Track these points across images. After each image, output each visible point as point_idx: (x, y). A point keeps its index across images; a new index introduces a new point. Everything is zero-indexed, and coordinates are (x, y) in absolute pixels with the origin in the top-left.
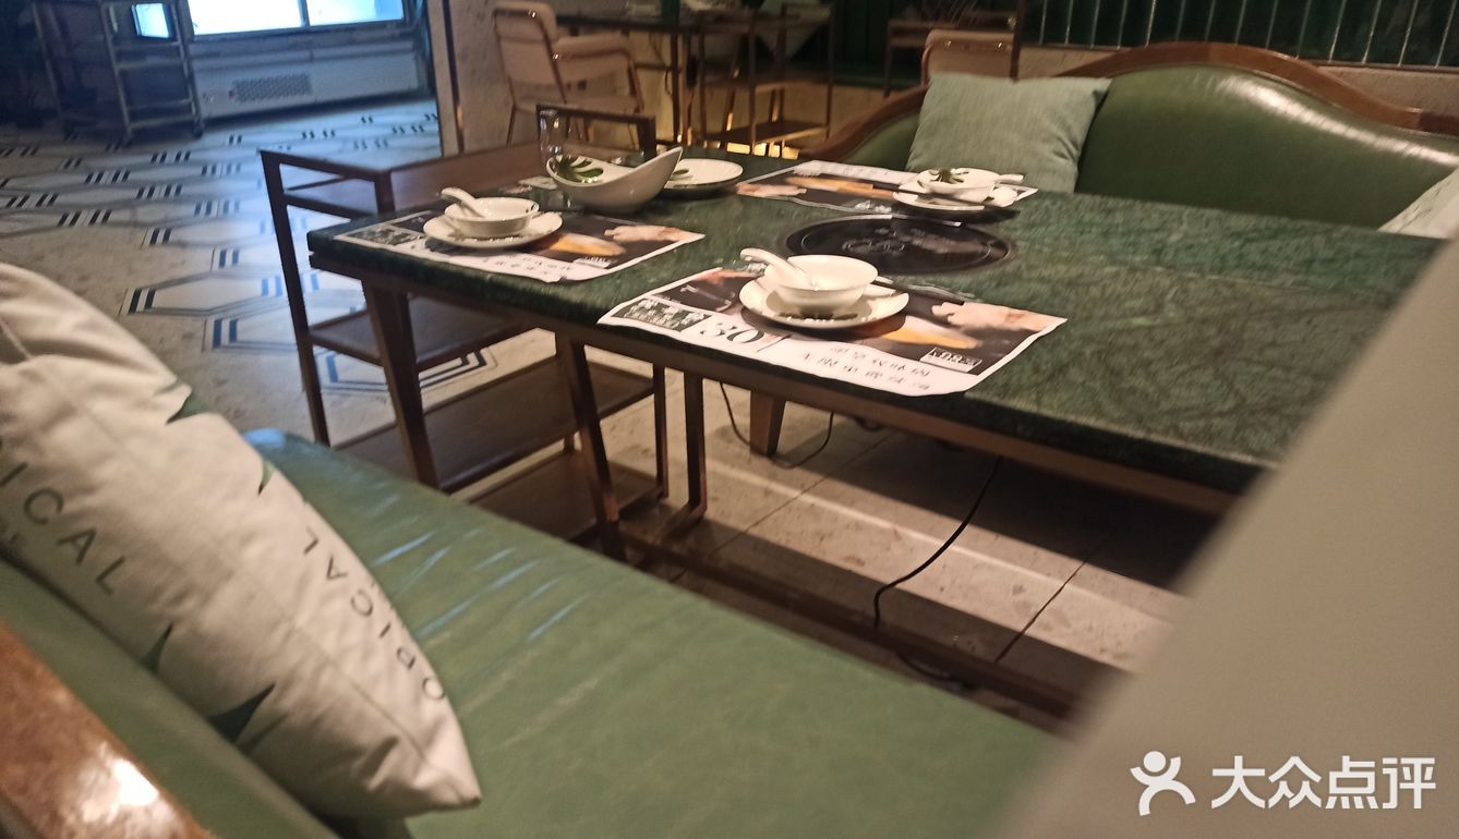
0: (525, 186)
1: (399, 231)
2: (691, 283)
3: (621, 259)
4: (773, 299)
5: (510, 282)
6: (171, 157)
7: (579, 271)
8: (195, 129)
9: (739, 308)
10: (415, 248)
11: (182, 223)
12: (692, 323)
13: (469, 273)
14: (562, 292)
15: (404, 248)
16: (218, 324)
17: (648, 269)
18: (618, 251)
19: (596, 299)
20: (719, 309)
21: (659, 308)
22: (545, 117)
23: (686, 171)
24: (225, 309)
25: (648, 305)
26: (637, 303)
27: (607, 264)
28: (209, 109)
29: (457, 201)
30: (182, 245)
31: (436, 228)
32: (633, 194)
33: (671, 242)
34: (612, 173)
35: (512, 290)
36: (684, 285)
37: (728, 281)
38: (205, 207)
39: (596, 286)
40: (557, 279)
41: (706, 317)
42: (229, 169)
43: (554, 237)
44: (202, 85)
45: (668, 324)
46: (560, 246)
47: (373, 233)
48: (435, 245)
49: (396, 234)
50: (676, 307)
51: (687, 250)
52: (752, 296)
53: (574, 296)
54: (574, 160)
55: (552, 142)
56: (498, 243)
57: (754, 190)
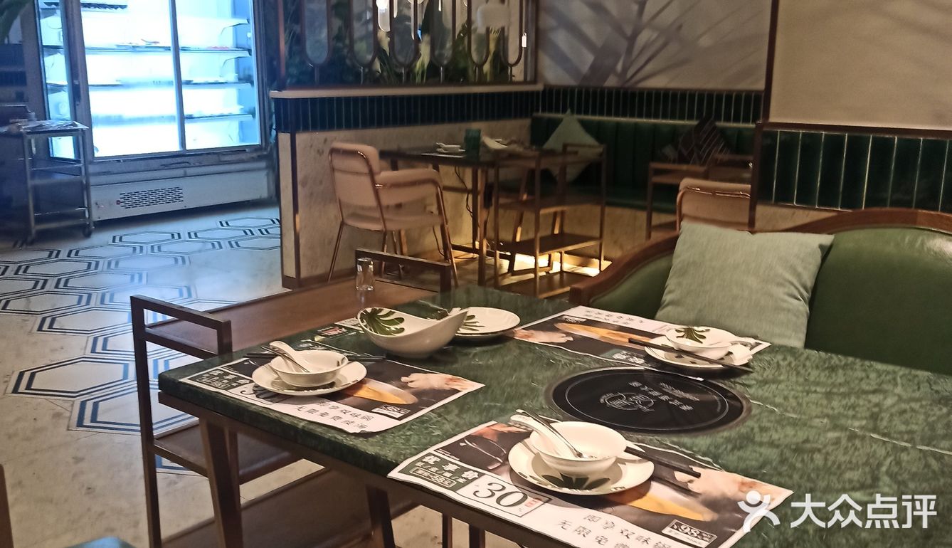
0: (341, 327)
2: (470, 438)
3: (413, 408)
4: (537, 461)
5: (319, 430)
6: (63, 255)
7: (377, 422)
8: (85, 230)
9: (506, 468)
10: (243, 394)
11: (66, 311)
12: (469, 481)
13: (286, 420)
14: (361, 444)
15: (235, 393)
16: (83, 404)
17: (435, 420)
18: (410, 399)
19: (389, 454)
20: (490, 468)
21: (441, 464)
22: (361, 263)
23: (473, 317)
24: (88, 391)
25: (431, 460)
26: (420, 460)
27: (399, 415)
28: (97, 215)
29: (284, 355)
30: (63, 331)
31: (263, 377)
32: (428, 343)
33: (457, 391)
34: (413, 325)
35: (318, 438)
36: (462, 440)
37: (502, 435)
38: (86, 300)
39: (389, 438)
40: (358, 431)
41: (481, 475)
42: (109, 264)
43: (359, 385)
44: (95, 195)
45: (446, 483)
46: (363, 393)
47: (211, 376)
48: (260, 392)
49: (230, 377)
50: (454, 464)
51: (469, 400)
52: (519, 458)
53: (370, 448)
54: (380, 311)
55: (366, 281)
56: (312, 393)
57: (529, 337)
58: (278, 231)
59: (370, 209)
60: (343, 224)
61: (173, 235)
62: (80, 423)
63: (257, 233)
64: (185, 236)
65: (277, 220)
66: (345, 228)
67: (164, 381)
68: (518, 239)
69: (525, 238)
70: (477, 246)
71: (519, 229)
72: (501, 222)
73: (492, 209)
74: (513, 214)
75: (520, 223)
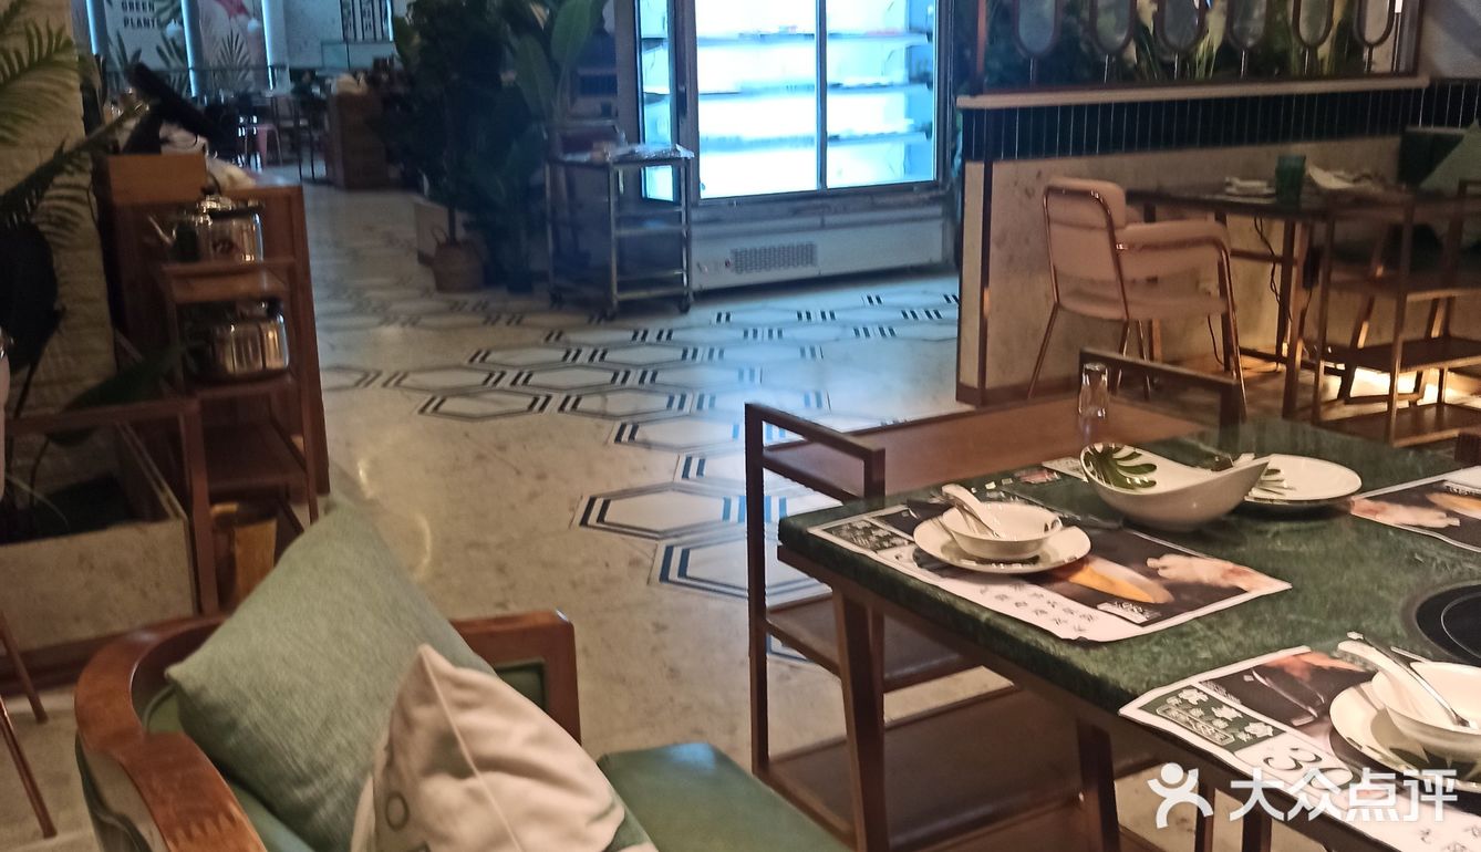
0: (1051, 471)
1: (885, 529)
2: (1261, 669)
3: (1165, 611)
4: (1382, 721)
5: (1011, 627)
6: (651, 337)
7: (1106, 626)
8: (681, 303)
9: (1325, 727)
10: (898, 560)
11: (650, 418)
12: (1255, 740)
13: (962, 606)
14: (1078, 658)
15: (886, 557)
16: (669, 551)
17: (1202, 634)
18: (1161, 596)
19: (1122, 677)
20: (1296, 723)
21: (1209, 706)
22: (1089, 372)
23: (1277, 471)
24: (677, 532)
25: (1193, 697)
26: (1175, 694)
27: (1142, 619)
28: (699, 281)
29: (962, 507)
30: (647, 445)
31: (929, 537)
32: (1195, 510)
33: (1239, 591)
34: (1170, 477)
35: (1011, 640)
36: (1248, 672)
37: (1318, 672)
38: (678, 398)
39: (1123, 654)
40: (1073, 636)
41: (1277, 732)
42: (712, 351)
43: (1077, 565)
44: (698, 252)
45: (1218, 737)
46: (1082, 578)
47: (853, 529)
48: (923, 559)
49: (881, 533)
50: (1232, 708)
51: (1262, 607)
52: (1350, 713)
53: (1092, 665)
54: (1118, 450)
55: (1095, 401)
56: (1002, 568)
57: (1376, 512)
58: (954, 314)
59: (1104, 283)
60: (1057, 306)
61: (800, 316)
62: (664, 577)
63: (922, 315)
64: (816, 317)
65: (954, 297)
66: (1061, 315)
67: (787, 530)
68: (1361, 343)
69: (1376, 341)
70: (1285, 352)
71: (1365, 327)
72: (1332, 313)
73: (1317, 291)
74: (1356, 301)
75: (1367, 314)
